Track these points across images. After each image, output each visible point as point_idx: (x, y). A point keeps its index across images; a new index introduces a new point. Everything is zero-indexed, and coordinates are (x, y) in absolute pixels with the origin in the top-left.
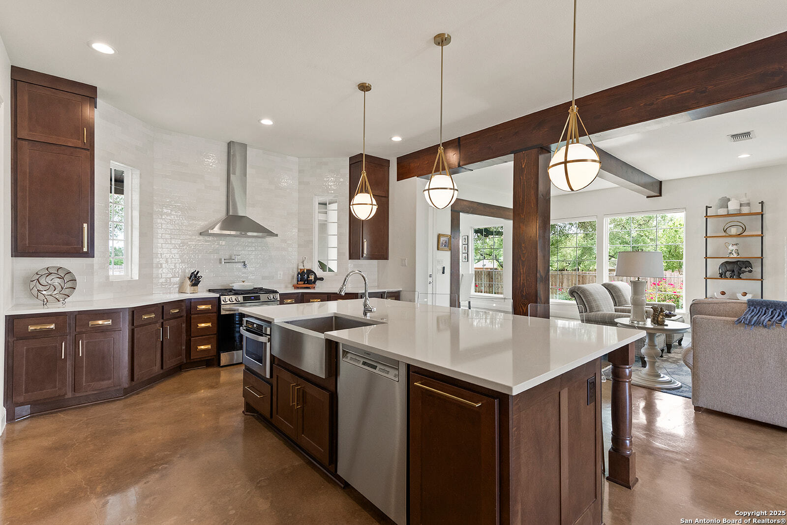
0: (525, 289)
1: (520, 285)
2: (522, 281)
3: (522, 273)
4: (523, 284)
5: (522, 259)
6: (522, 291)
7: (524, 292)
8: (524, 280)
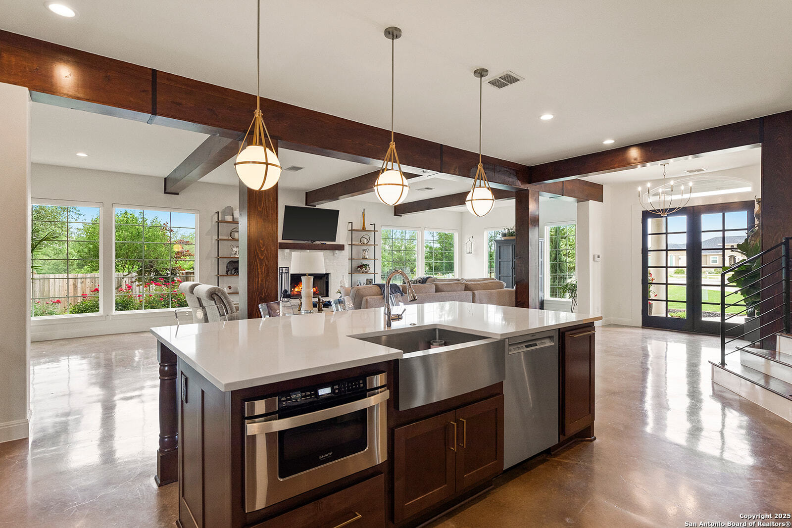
0: (264, 290)
1: (258, 287)
2: (260, 282)
3: (260, 273)
4: (262, 285)
5: (260, 257)
6: (261, 293)
7: (262, 295)
8: (262, 281)
